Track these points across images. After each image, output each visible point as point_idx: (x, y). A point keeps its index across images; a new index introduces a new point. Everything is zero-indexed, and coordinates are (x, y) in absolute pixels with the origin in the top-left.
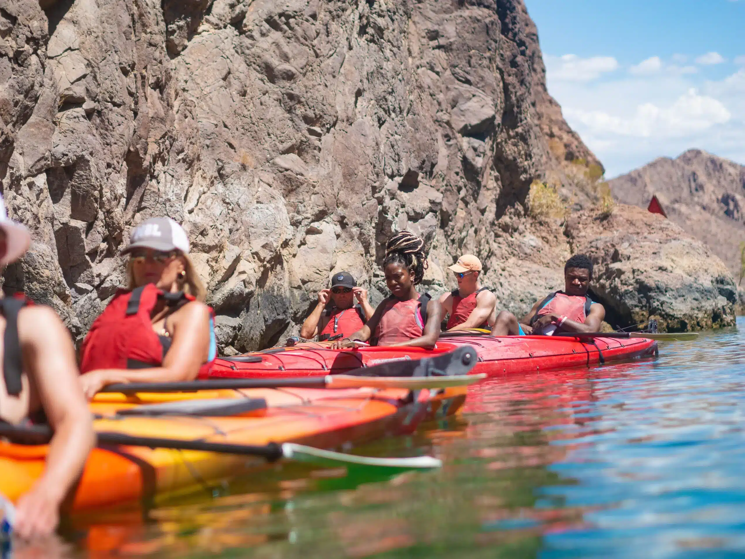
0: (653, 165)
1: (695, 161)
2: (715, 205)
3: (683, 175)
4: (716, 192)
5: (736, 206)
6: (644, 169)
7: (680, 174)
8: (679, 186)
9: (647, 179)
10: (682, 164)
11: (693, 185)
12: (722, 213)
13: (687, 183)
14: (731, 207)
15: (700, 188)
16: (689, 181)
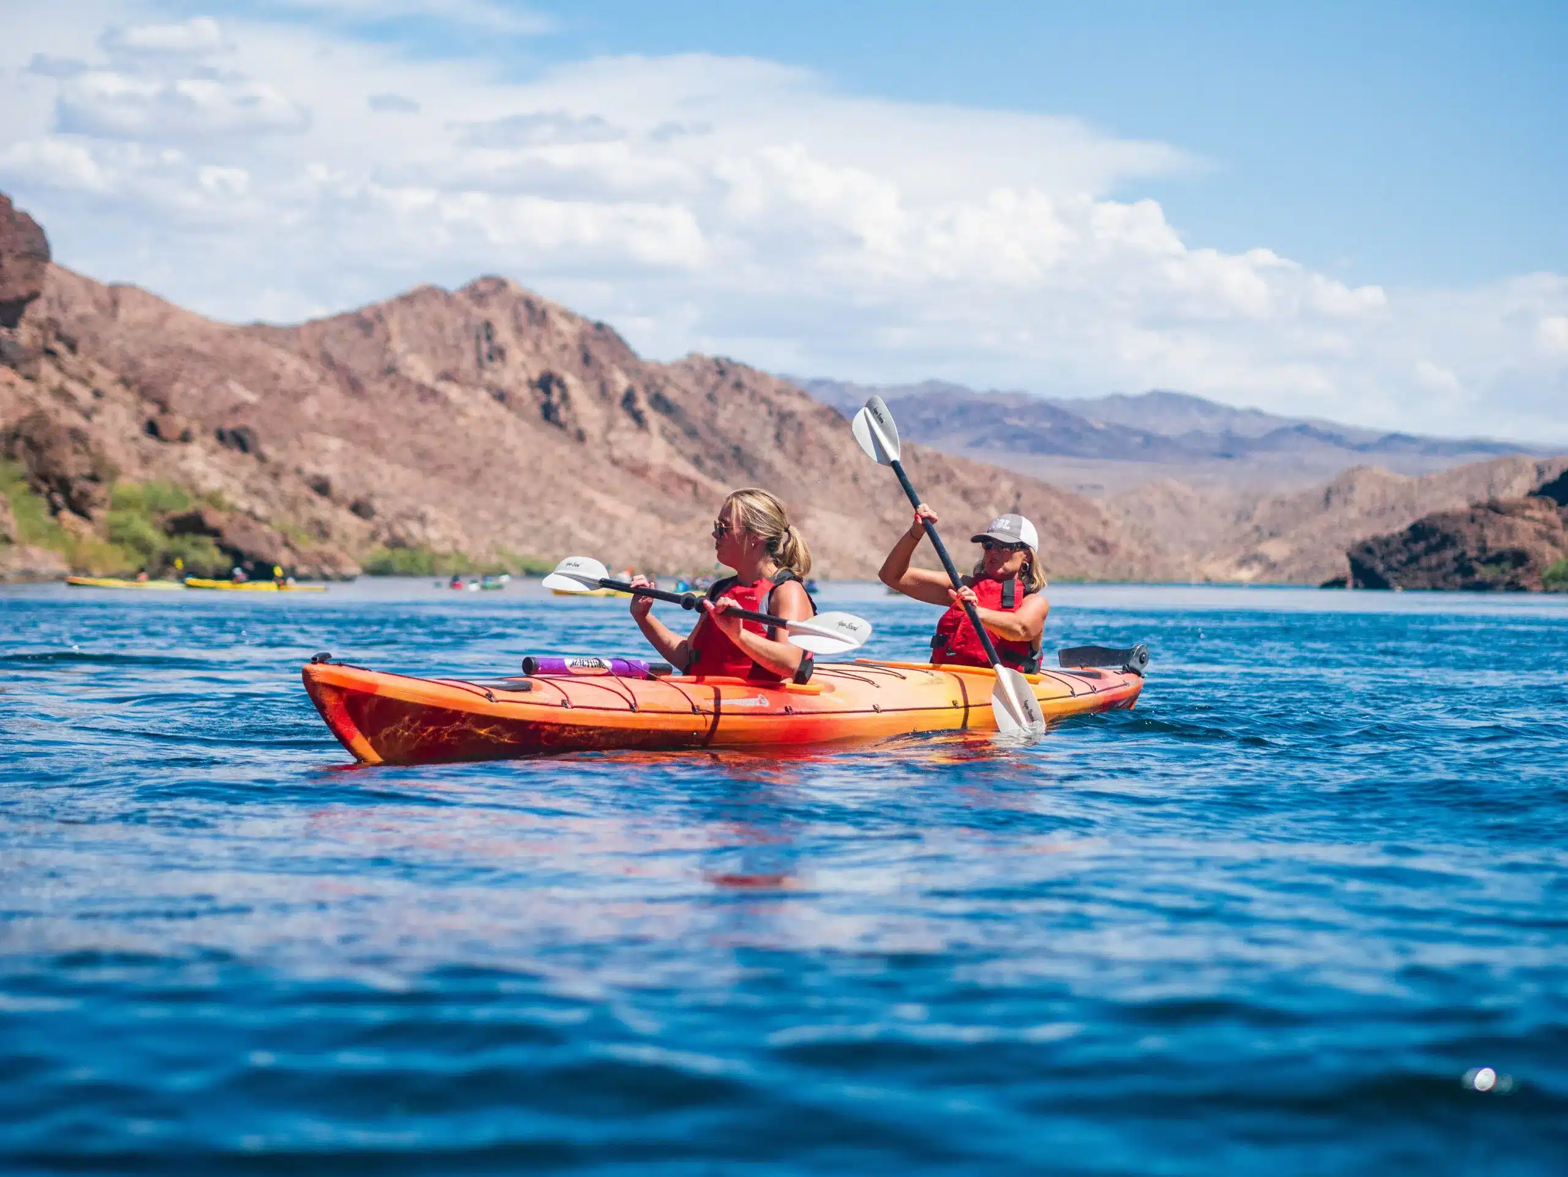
0: (408, 299)
1: (493, 300)
2: (524, 392)
3: (466, 327)
4: (530, 366)
5: (565, 397)
6: (390, 306)
7: (461, 321)
8: (457, 346)
9: (394, 326)
10: (468, 303)
11: (485, 347)
12: (536, 411)
13: (473, 341)
14: (555, 398)
15: (499, 353)
16: (478, 337)
